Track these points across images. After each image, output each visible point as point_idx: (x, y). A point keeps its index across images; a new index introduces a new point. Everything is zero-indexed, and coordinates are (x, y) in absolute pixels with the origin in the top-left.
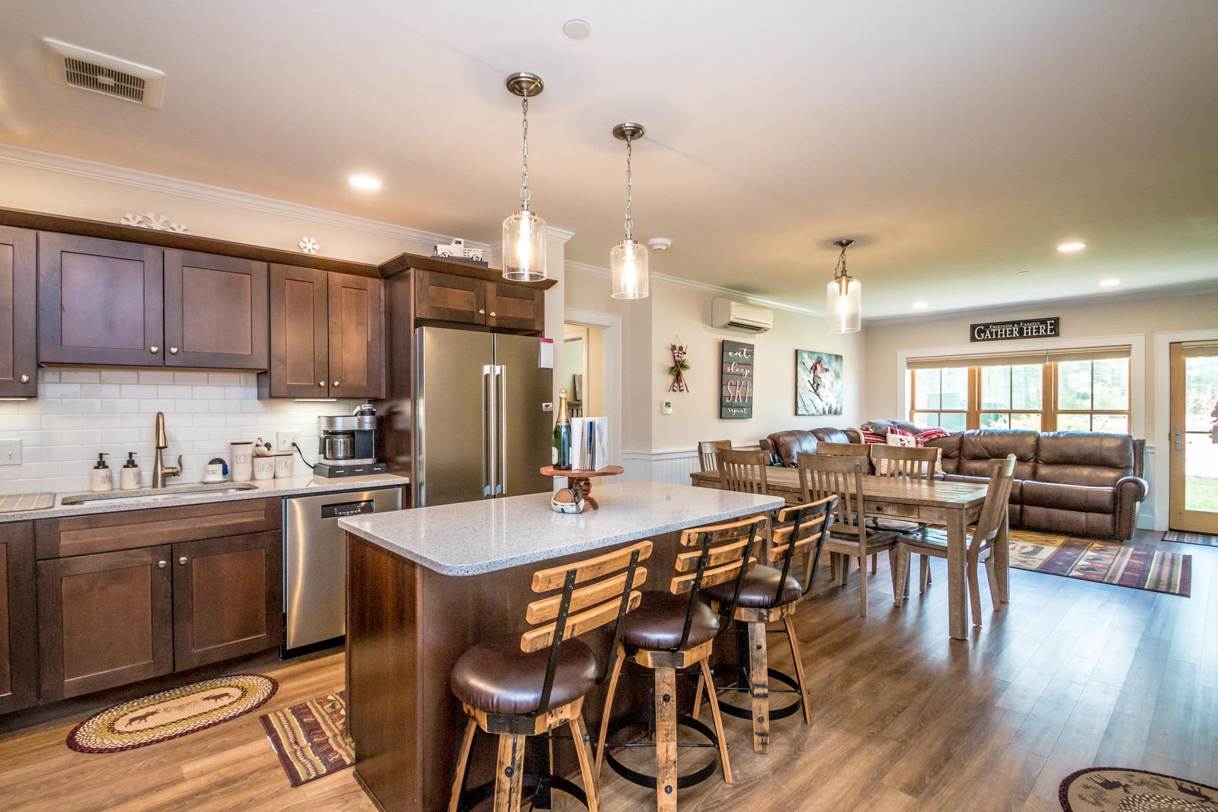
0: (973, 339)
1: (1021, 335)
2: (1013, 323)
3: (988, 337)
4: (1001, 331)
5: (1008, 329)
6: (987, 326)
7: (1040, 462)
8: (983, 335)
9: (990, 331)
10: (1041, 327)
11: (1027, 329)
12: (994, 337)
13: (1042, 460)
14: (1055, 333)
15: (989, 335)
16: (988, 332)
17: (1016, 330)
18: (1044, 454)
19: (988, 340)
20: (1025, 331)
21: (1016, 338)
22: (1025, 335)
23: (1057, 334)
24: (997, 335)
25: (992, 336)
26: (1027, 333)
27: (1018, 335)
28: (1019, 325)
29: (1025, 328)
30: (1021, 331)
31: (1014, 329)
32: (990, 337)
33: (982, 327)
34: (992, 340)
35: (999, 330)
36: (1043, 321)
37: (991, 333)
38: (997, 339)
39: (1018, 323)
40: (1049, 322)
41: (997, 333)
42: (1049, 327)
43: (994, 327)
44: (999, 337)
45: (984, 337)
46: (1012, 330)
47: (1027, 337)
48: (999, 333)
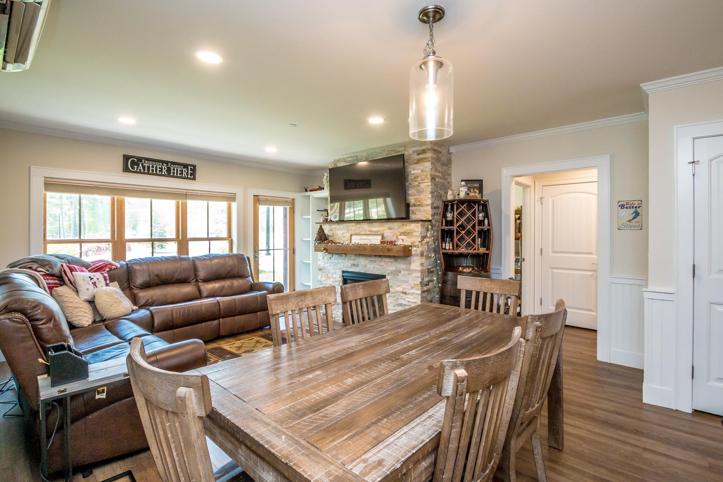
0: (126, 169)
1: (169, 174)
2: (163, 162)
3: (140, 170)
4: (153, 167)
5: (158, 166)
6: (140, 159)
7: (200, 281)
8: (136, 167)
9: (142, 164)
10: (184, 170)
11: (174, 170)
12: (146, 171)
13: (200, 279)
14: (194, 177)
15: (141, 168)
16: (140, 165)
17: (165, 169)
18: (202, 274)
19: (140, 172)
20: (172, 171)
21: (165, 176)
22: (172, 174)
23: (194, 179)
24: (148, 170)
25: (144, 170)
26: (174, 173)
27: (166, 174)
28: (167, 165)
29: (172, 168)
30: (169, 170)
31: (163, 167)
32: (142, 171)
33: (136, 160)
34: (144, 173)
35: (151, 166)
36: (186, 166)
37: (144, 167)
38: (148, 173)
39: (167, 163)
40: (189, 167)
41: (149, 167)
42: (189, 172)
43: (146, 162)
44: (151, 172)
45: (137, 169)
46: (162, 168)
47: (173, 177)
48: (151, 168)
